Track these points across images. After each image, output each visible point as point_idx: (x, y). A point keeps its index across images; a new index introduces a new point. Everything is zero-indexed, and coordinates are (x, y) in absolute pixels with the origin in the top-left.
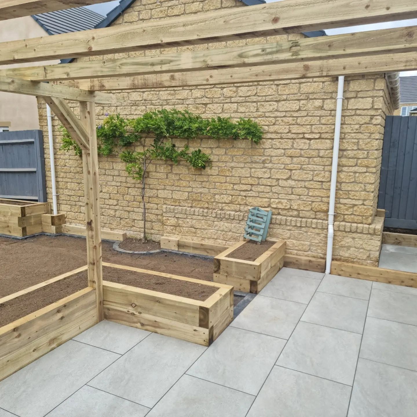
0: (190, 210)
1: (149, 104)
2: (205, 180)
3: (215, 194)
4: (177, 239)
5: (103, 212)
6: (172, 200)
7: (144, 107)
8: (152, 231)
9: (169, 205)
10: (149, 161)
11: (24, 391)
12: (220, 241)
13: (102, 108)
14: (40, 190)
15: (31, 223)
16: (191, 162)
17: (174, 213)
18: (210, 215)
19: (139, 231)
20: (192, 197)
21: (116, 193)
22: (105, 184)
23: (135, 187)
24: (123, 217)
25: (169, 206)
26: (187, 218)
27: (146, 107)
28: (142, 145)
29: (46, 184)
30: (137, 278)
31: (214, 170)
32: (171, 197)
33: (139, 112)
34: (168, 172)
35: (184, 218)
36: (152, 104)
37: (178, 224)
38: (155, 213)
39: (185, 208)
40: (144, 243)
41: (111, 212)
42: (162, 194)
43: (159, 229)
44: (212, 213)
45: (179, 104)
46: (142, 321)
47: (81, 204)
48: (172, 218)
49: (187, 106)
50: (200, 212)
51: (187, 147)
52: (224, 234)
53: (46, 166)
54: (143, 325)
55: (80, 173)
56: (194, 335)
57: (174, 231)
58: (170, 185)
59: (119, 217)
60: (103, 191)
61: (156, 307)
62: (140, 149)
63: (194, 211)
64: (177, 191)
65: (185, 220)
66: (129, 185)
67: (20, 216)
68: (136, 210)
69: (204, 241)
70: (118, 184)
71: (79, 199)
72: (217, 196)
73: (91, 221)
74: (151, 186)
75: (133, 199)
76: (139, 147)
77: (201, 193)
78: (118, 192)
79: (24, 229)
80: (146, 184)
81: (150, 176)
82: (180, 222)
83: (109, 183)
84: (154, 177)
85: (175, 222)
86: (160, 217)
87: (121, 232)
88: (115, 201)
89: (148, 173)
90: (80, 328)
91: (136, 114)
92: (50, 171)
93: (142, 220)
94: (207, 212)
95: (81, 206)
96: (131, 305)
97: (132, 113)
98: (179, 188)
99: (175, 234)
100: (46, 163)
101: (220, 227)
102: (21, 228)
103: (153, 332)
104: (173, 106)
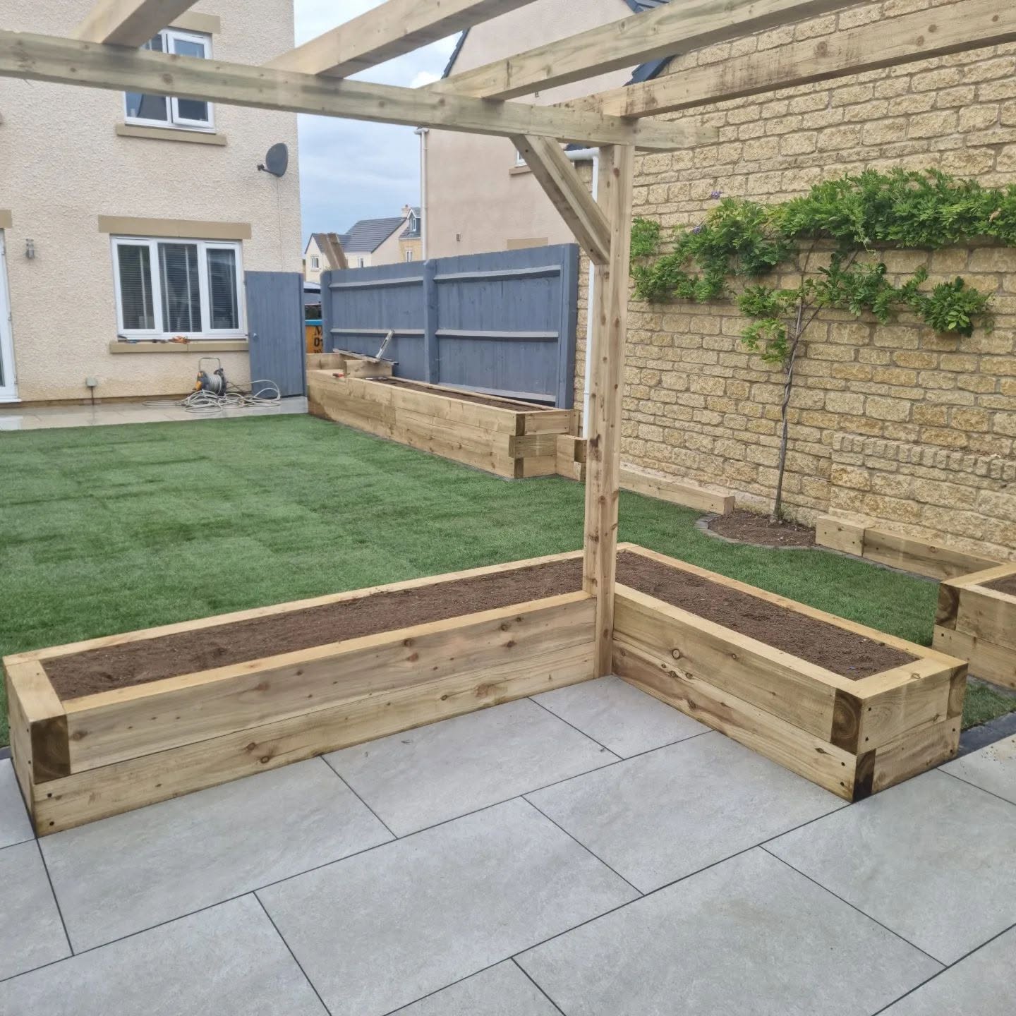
0: (909, 450)
1: (830, 161)
2: (967, 367)
3: (994, 411)
4: (863, 527)
5: (685, 441)
6: (864, 421)
7: (817, 170)
8: (800, 499)
9: (853, 433)
10: (812, 313)
11: (402, 772)
12: (992, 547)
13: (712, 181)
14: (562, 379)
15: (534, 451)
16: (928, 314)
17: (861, 456)
18: (969, 470)
19: (768, 496)
20: (922, 414)
21: (722, 394)
22: (697, 371)
23: (767, 382)
24: (730, 456)
25: (851, 437)
26: (897, 472)
27: (822, 169)
28: (798, 270)
29: (574, 368)
30: (702, 594)
31: (1000, 338)
32: (861, 412)
33: (803, 184)
34: (861, 343)
35: (891, 472)
36: (840, 160)
37: (871, 486)
38: (814, 452)
39: (896, 443)
40: (773, 526)
41: (705, 442)
42: (837, 402)
43: (819, 494)
44: (975, 464)
45: (917, 152)
46: (692, 697)
47: (640, 417)
48: (856, 469)
49: (937, 155)
50: (939, 458)
51: (923, 274)
52: (1006, 529)
53: (578, 327)
54: (693, 706)
55: (647, 345)
56: (816, 761)
57: (857, 504)
58: (861, 380)
59: (721, 456)
60: (692, 390)
61: (728, 668)
62: (791, 283)
63: (922, 455)
64: (880, 395)
65: (892, 477)
66: (753, 376)
67: (514, 434)
68: (764, 439)
69: (941, 541)
70: (729, 373)
71: (637, 405)
72: (999, 418)
73: (599, 436)
74: (810, 381)
75: (760, 411)
76: (790, 276)
77: (951, 406)
78: (725, 392)
79: (519, 463)
80: (798, 374)
81: (811, 354)
82: (878, 481)
83: (707, 371)
84: (820, 357)
85: (861, 480)
86: (823, 463)
87: (722, 493)
88: (716, 414)
89: (807, 344)
90: (550, 678)
91: (794, 191)
92: (584, 338)
93: (777, 467)
94: (962, 460)
95: (639, 422)
96: (672, 652)
97: (784, 188)
98: (886, 387)
99: (858, 511)
100: (580, 319)
101: (996, 506)
102: (512, 460)
103: (714, 729)
104: (898, 160)
